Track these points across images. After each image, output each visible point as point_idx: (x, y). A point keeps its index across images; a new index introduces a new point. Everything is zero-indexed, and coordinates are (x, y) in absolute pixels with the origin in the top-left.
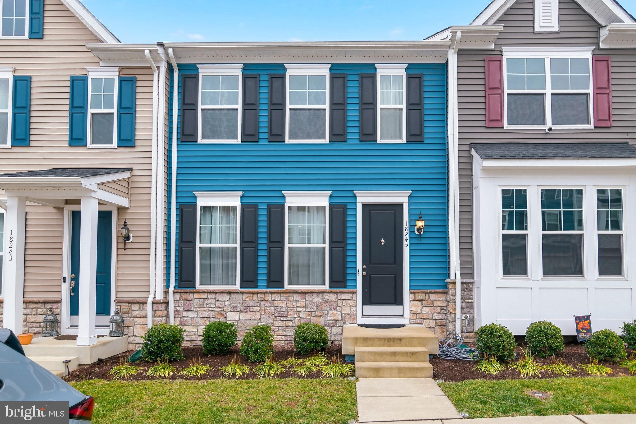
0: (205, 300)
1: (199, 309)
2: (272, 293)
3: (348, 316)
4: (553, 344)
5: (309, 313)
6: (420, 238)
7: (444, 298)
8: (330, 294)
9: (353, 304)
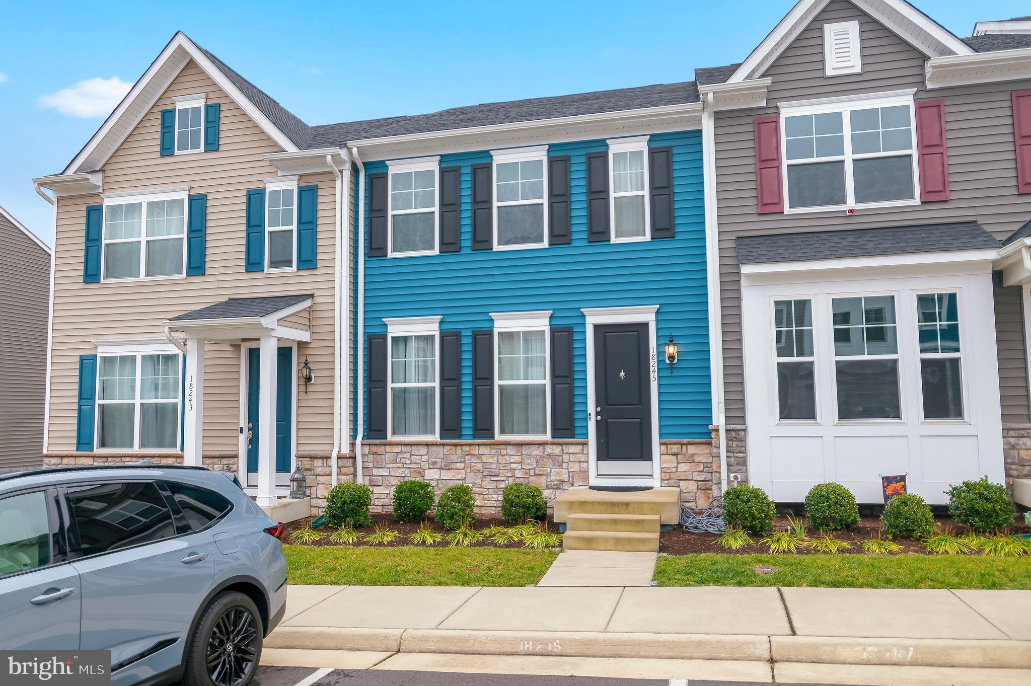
0: (398, 454)
1: (391, 465)
2: (479, 445)
3: (577, 476)
4: (837, 513)
5: (527, 471)
6: (672, 368)
7: (707, 451)
8: (553, 446)
9: (583, 459)
